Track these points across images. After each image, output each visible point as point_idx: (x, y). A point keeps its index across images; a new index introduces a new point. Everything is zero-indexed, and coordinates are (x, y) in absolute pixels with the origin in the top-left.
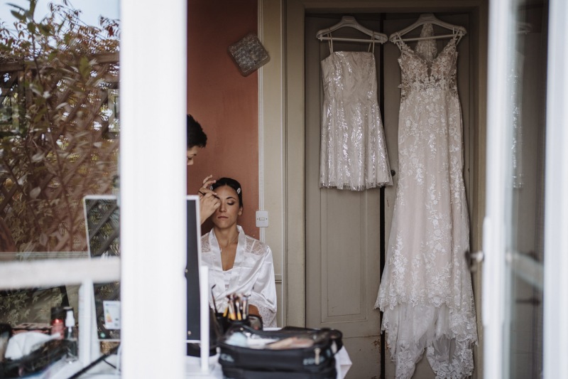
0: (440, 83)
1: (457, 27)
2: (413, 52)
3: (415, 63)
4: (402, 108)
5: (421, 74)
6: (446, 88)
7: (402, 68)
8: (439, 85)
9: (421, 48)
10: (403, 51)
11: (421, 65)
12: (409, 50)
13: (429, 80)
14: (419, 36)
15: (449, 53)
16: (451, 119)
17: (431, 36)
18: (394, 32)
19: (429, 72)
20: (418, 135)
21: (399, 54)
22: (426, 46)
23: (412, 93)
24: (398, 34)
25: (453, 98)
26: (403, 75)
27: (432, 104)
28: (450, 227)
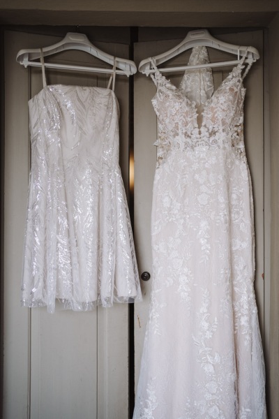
0: (217, 137)
1: (244, 49)
2: (174, 88)
3: (177, 106)
4: (157, 177)
5: (186, 124)
6: (226, 146)
7: (158, 113)
8: (215, 141)
9: (188, 82)
10: (159, 88)
11: (187, 109)
12: (169, 85)
13: (200, 133)
14: (186, 65)
15: (231, 90)
16: (234, 196)
17: (205, 63)
18: (146, 58)
19: (200, 120)
20: (182, 221)
21: (154, 90)
22: (196, 79)
23: (173, 153)
24: (152, 60)
25: (237, 162)
26: (160, 126)
27: (204, 173)
28: (233, 378)
